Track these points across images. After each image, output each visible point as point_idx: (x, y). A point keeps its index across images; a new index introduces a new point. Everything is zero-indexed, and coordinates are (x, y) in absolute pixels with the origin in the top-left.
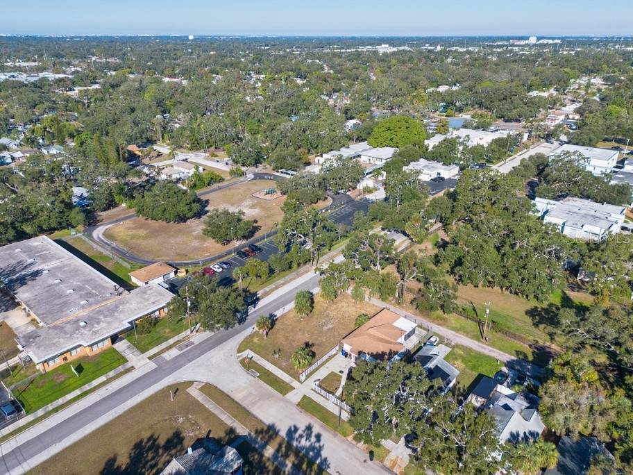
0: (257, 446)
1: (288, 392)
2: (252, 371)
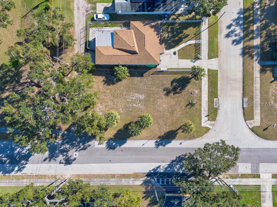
0: (259, 50)
1: (214, 70)
2: (216, 105)
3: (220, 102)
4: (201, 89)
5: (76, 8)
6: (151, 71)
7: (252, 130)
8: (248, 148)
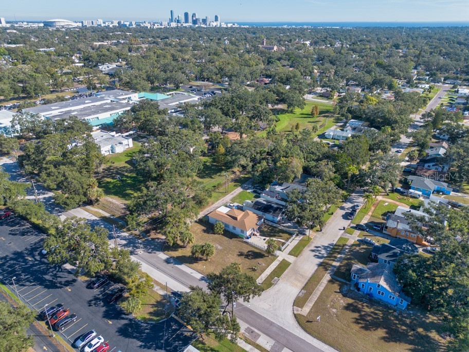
0: (335, 269)
1: (288, 262)
3: (279, 282)
4: (269, 266)
5: (221, 200)
6: (240, 239)
7: (295, 316)
8: (282, 327)
